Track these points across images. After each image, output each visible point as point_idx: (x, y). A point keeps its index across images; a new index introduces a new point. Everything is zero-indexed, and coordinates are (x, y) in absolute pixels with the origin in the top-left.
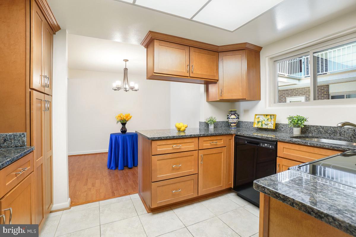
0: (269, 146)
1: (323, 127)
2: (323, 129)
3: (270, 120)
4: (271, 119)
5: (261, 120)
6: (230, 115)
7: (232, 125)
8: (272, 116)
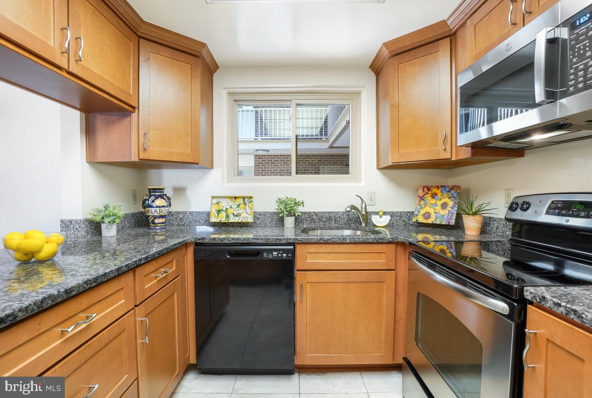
0: (282, 255)
1: (316, 214)
2: (317, 215)
3: (242, 206)
4: (245, 204)
5: (226, 207)
6: (153, 198)
7: (157, 221)
8: (246, 200)
